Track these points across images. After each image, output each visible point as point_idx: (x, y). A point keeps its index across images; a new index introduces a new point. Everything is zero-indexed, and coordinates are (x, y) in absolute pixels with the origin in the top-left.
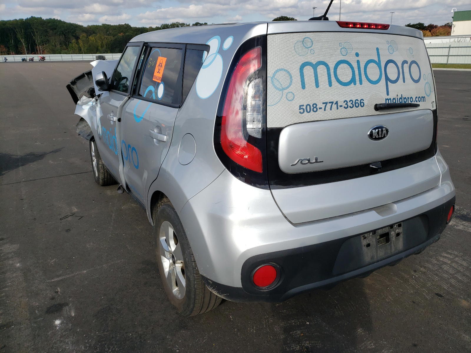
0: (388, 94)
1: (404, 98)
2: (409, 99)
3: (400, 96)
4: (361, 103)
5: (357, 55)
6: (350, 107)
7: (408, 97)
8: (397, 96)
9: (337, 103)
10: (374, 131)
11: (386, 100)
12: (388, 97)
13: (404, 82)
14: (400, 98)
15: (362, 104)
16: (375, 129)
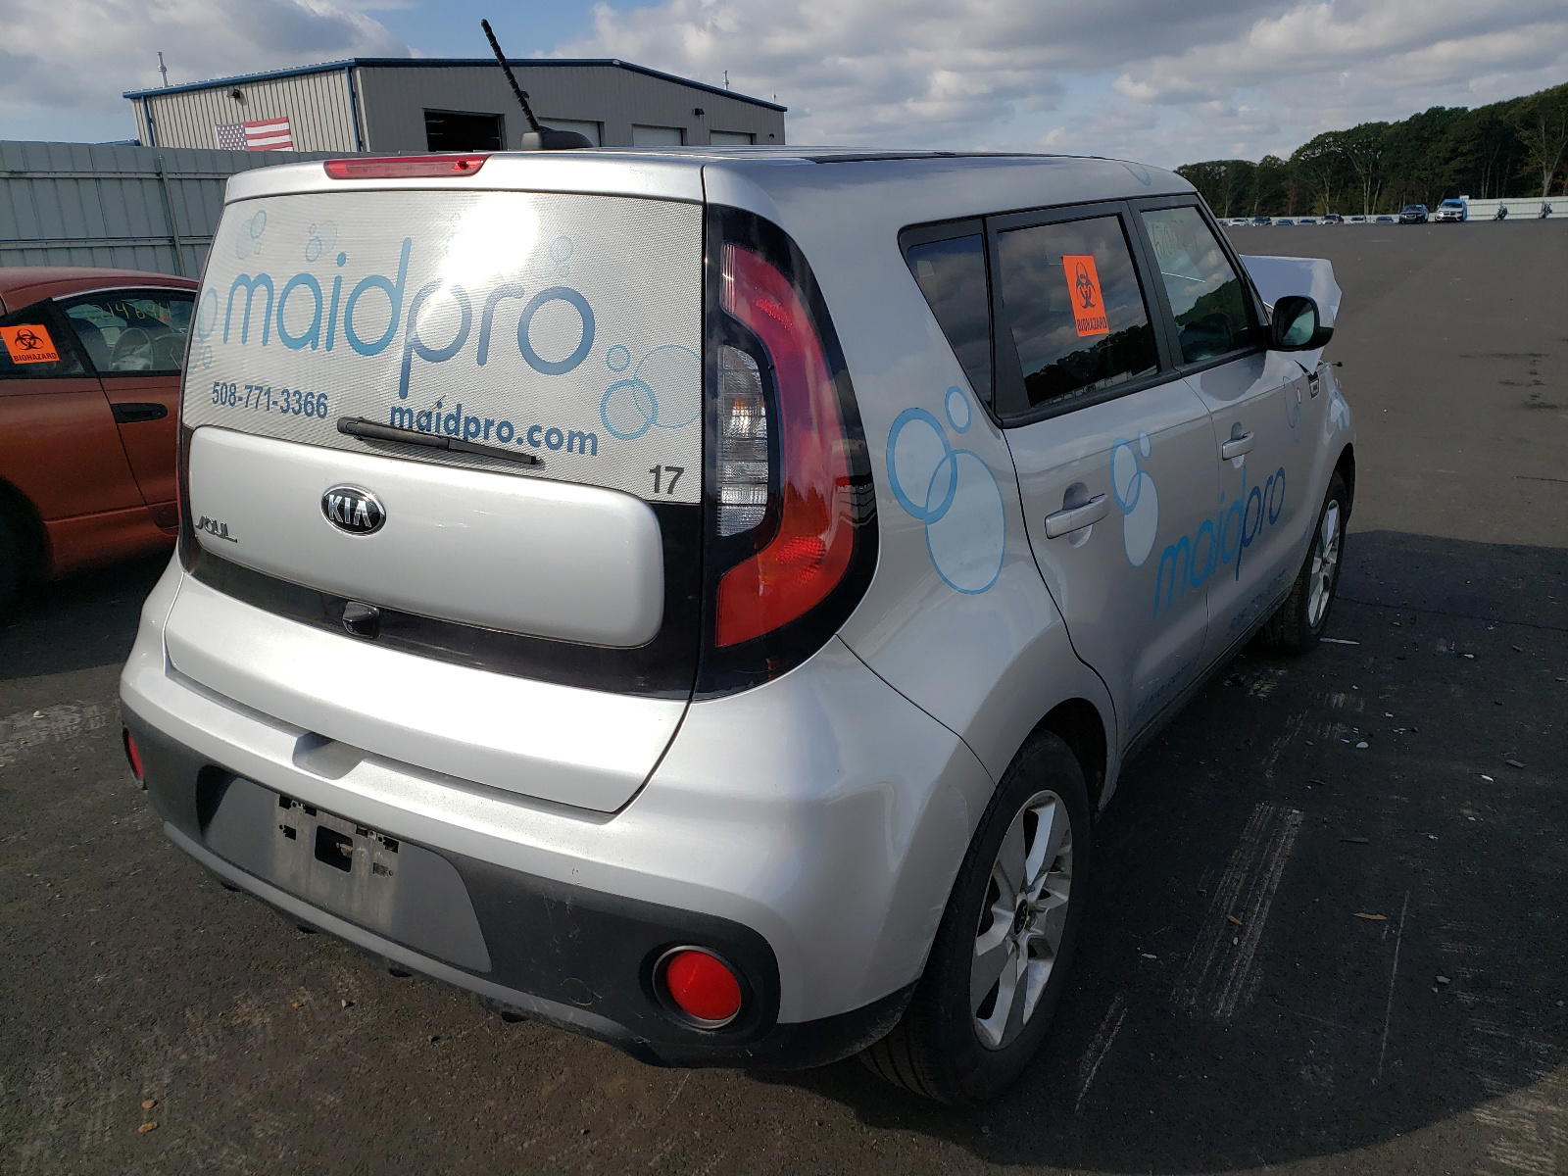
0: (403, 394)
1: (468, 421)
2: (493, 430)
3: (449, 408)
4: (319, 404)
5: (342, 260)
6: (294, 411)
7: (487, 421)
8: (439, 405)
9: (268, 392)
10: (332, 497)
11: (394, 410)
12: (405, 404)
13: (482, 360)
14: (450, 417)
15: (322, 410)
16: (336, 493)
